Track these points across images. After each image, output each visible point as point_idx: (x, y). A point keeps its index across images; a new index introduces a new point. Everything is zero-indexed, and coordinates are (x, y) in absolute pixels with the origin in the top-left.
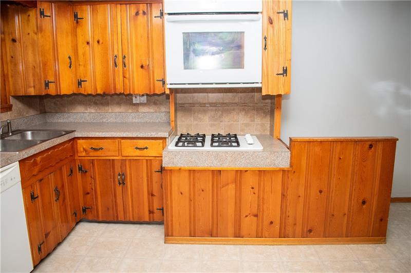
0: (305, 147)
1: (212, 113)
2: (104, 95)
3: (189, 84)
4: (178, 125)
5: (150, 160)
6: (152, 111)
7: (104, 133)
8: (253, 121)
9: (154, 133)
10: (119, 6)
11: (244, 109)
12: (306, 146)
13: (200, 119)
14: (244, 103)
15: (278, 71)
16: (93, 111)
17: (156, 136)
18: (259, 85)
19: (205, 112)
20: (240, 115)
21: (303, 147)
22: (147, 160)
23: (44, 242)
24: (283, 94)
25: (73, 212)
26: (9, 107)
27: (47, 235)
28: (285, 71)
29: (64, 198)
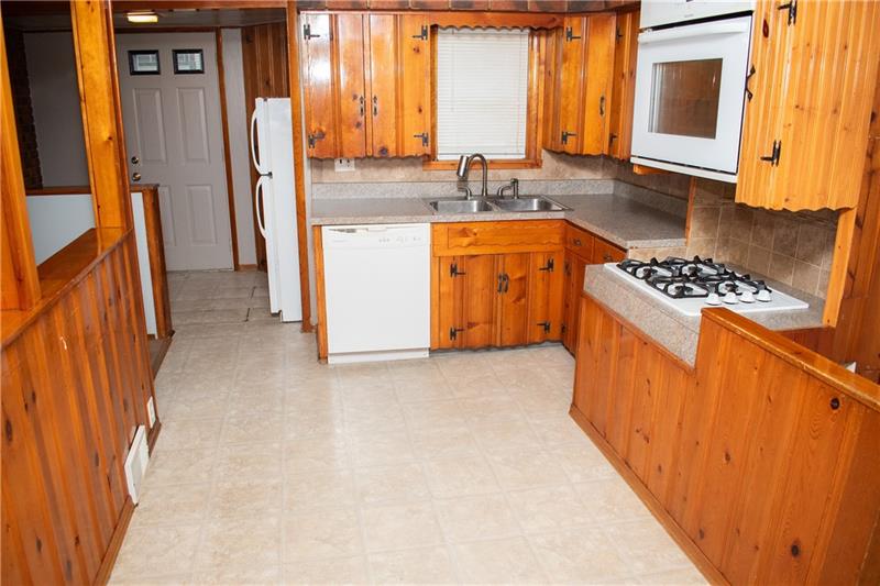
0: (718, 337)
15: (763, 150)
23: (462, 330)
24: (767, 208)
25: (542, 322)
26: (537, 164)
27: (471, 325)
28: (777, 153)
29: (522, 295)
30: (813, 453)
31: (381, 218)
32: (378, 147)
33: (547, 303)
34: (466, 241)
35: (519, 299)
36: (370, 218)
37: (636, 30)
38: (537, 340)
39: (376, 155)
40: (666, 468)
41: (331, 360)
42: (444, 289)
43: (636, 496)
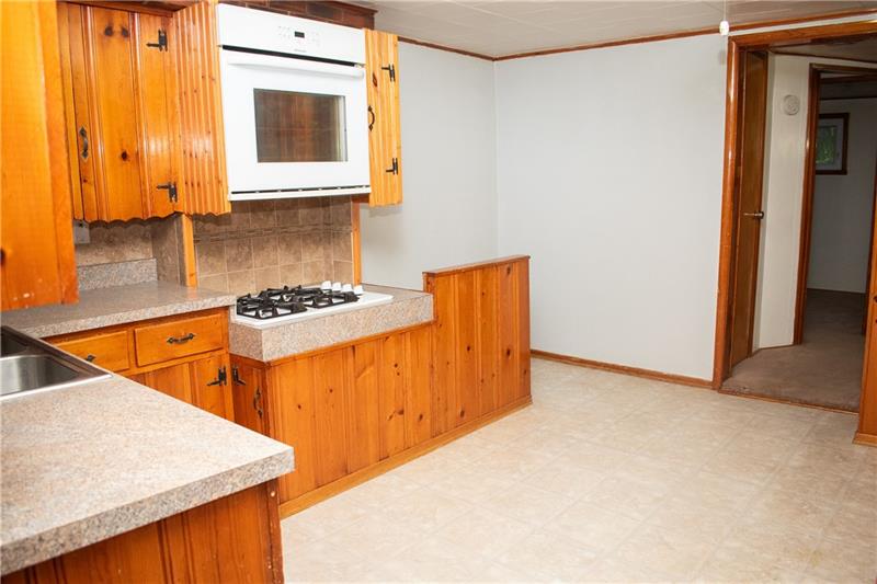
1: (234, 252)
3: (261, 192)
5: (198, 361)
6: (104, 261)
7: (99, 318)
8: (299, 259)
9: (210, 300)
11: (284, 239)
12: (451, 281)
15: (385, 165)
17: (213, 306)
18: (368, 190)
19: (220, 251)
20: (279, 250)
21: (447, 283)
22: (190, 363)
28: (396, 166)
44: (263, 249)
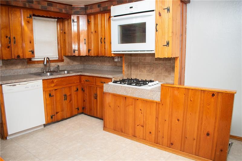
0: (168, 90)
1: (148, 68)
2: (97, 56)
4: (132, 74)
9: (107, 75)
10: (103, 14)
11: (165, 67)
12: (170, 90)
13: (142, 71)
14: (165, 64)
15: (164, 43)
16: (99, 64)
19: (145, 67)
20: (163, 70)
21: (168, 89)
23: (55, 115)
24: (167, 57)
25: (76, 108)
26: (62, 61)
27: (57, 113)
28: (168, 44)
29: (71, 100)
30: (208, 109)
31: (25, 79)
32: (16, 56)
33: (78, 102)
34: (53, 85)
35: (70, 101)
36: (21, 80)
37: (110, 17)
38: (76, 114)
39: (16, 58)
40: (153, 132)
41: (8, 138)
42: (48, 102)
43: (142, 144)
44: (158, 69)
